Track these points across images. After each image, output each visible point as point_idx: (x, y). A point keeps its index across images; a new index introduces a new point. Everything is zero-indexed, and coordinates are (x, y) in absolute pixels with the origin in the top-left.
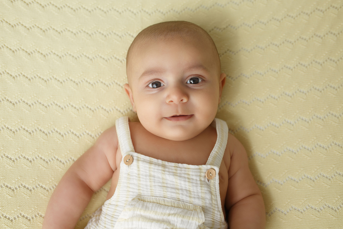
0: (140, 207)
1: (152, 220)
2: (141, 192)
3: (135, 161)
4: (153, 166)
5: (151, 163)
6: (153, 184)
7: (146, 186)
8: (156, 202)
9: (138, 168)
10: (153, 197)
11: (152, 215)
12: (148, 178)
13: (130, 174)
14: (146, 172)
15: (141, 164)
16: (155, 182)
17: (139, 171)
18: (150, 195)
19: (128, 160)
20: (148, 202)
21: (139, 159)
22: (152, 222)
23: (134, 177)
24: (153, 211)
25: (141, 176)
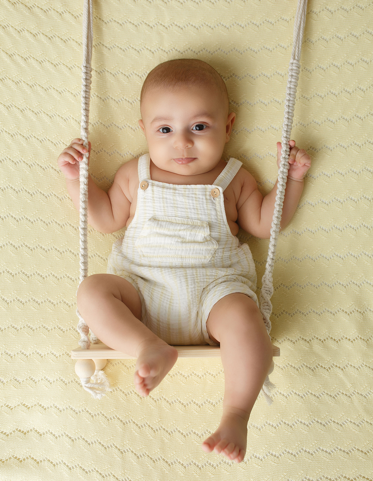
0: (155, 226)
1: (166, 235)
2: (156, 213)
3: (149, 186)
4: (165, 190)
5: (163, 187)
6: (166, 205)
7: (160, 207)
8: (169, 221)
9: (153, 191)
10: (166, 217)
11: (166, 232)
12: (161, 200)
13: (146, 198)
14: (159, 195)
15: (155, 188)
16: (167, 203)
17: (153, 194)
18: (163, 215)
19: (144, 186)
20: (162, 221)
21: (154, 185)
22: (166, 237)
23: (149, 201)
24: (167, 228)
25: (155, 199)
